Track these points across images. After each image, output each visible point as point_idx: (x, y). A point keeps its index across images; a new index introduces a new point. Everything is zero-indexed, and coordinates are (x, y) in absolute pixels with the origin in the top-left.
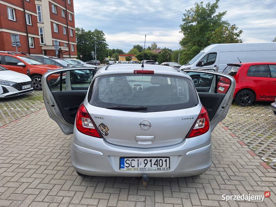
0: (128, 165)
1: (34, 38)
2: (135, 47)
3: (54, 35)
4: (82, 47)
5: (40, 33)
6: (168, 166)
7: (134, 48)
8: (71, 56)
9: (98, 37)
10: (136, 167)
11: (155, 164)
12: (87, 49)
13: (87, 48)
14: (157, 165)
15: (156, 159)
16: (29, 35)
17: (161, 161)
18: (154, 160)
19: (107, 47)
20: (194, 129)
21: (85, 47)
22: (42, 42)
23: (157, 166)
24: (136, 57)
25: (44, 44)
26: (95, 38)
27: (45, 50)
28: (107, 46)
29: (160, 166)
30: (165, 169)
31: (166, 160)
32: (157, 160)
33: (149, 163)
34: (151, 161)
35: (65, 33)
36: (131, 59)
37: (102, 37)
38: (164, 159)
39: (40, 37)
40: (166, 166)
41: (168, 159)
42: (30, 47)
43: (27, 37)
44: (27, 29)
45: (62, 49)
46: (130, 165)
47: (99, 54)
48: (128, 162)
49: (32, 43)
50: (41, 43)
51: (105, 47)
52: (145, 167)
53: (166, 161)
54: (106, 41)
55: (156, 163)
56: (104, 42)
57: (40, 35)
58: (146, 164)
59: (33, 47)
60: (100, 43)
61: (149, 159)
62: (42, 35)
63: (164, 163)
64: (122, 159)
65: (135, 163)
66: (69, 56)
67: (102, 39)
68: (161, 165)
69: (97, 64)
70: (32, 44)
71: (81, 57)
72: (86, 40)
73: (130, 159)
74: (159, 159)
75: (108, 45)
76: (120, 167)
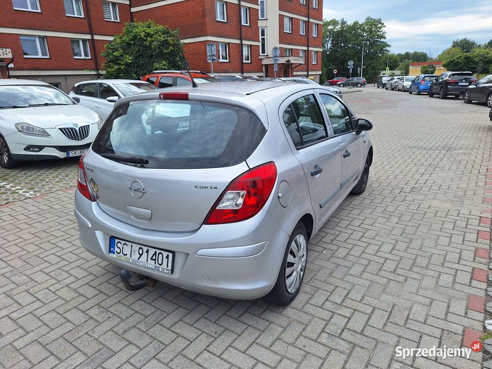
0: (119, 251)
1: (251, 45)
2: (456, 44)
3: (283, 37)
4: (337, 55)
5: (261, 37)
6: (170, 268)
7: (454, 46)
8: (310, 73)
9: (371, 31)
10: (129, 256)
11: (152, 259)
12: (347, 57)
13: (347, 55)
14: (155, 260)
15: (154, 250)
16: (244, 42)
17: (160, 255)
18: (152, 251)
19: (387, 51)
20: (217, 208)
21: (344, 54)
22: (263, 52)
23: (155, 264)
24: (444, 66)
25: (266, 55)
26: (365, 34)
27: (266, 66)
28: (388, 48)
29: (158, 263)
30: (165, 271)
31: (168, 255)
32: (156, 252)
33: (145, 254)
34: (147, 252)
35: (302, 32)
36: (435, 70)
37: (379, 31)
38: (165, 254)
39: (260, 44)
40: (167, 267)
41: (171, 255)
42: (244, 61)
43: (241, 45)
44: (241, 33)
45: (292, 62)
46: (121, 251)
47: (370, 65)
48: (119, 244)
49: (248, 54)
50: (261, 54)
51: (382, 50)
52: (138, 259)
53: (167, 257)
54: (385, 38)
55: (154, 258)
56: (382, 40)
57: (260, 40)
58: (141, 255)
59: (249, 62)
60: (373, 44)
61: (145, 249)
62: (263, 39)
63: (165, 260)
64: (113, 240)
65: (127, 250)
66: (305, 73)
67: (378, 36)
68: (160, 263)
69: (359, 85)
70: (248, 57)
71: (335, 73)
72: (347, 41)
73: (123, 242)
74: (158, 251)
75: (389, 46)
76: (110, 251)
